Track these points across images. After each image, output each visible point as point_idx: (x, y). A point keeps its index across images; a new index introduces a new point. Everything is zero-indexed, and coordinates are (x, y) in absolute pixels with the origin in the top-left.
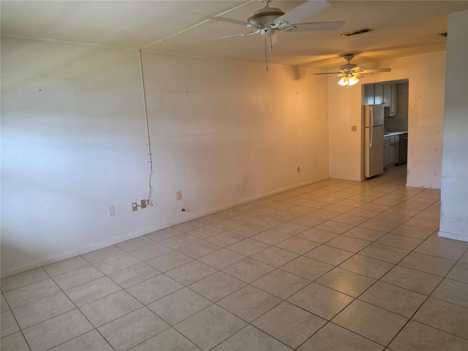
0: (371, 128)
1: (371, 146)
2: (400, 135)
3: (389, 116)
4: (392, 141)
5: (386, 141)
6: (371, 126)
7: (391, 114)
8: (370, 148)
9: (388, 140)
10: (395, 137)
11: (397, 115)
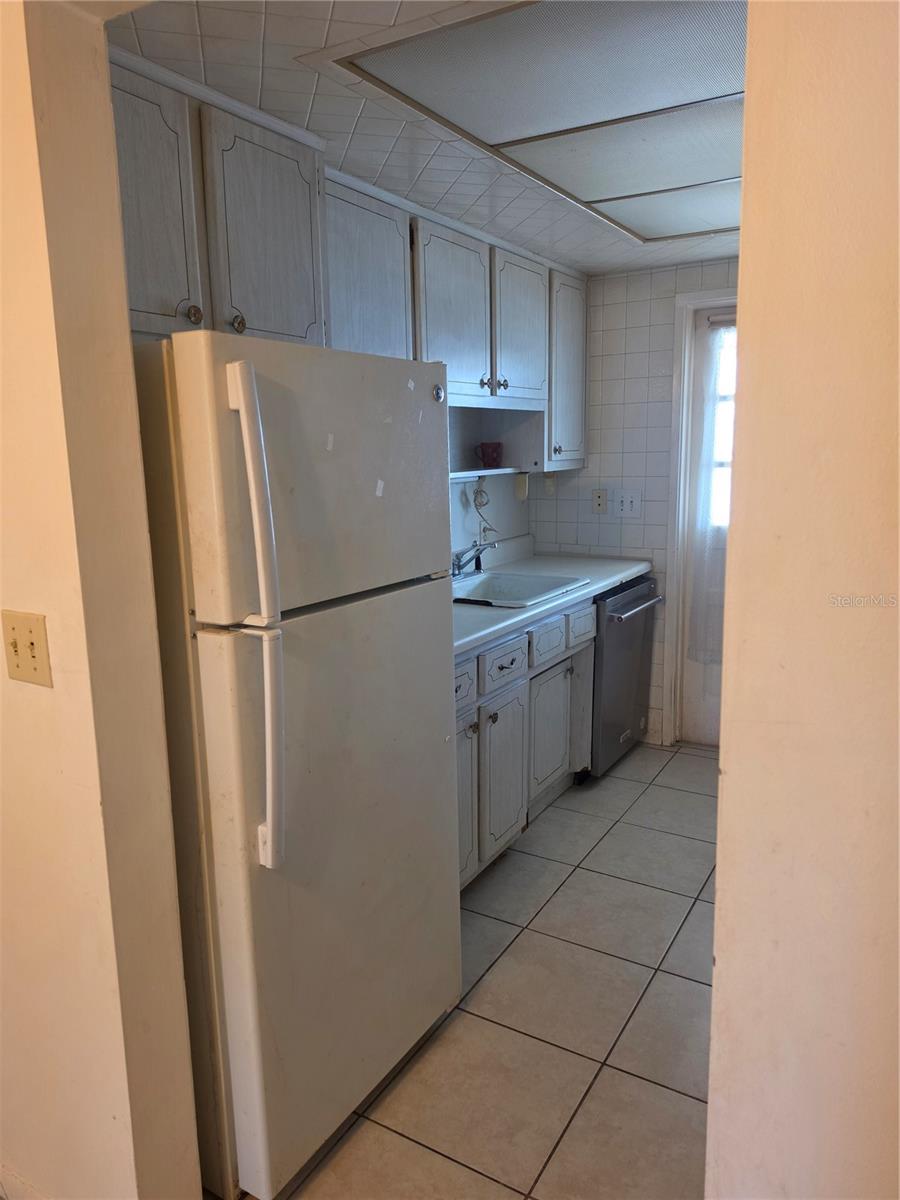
0: (260, 638)
1: (266, 858)
2: (598, 600)
3: (532, 469)
4: (549, 650)
5: (501, 668)
6: (257, 612)
7: (550, 459)
8: (257, 874)
9: (522, 659)
10: (567, 616)
11: (583, 463)
